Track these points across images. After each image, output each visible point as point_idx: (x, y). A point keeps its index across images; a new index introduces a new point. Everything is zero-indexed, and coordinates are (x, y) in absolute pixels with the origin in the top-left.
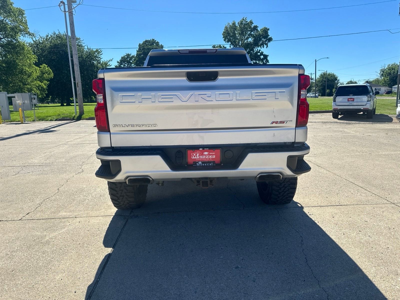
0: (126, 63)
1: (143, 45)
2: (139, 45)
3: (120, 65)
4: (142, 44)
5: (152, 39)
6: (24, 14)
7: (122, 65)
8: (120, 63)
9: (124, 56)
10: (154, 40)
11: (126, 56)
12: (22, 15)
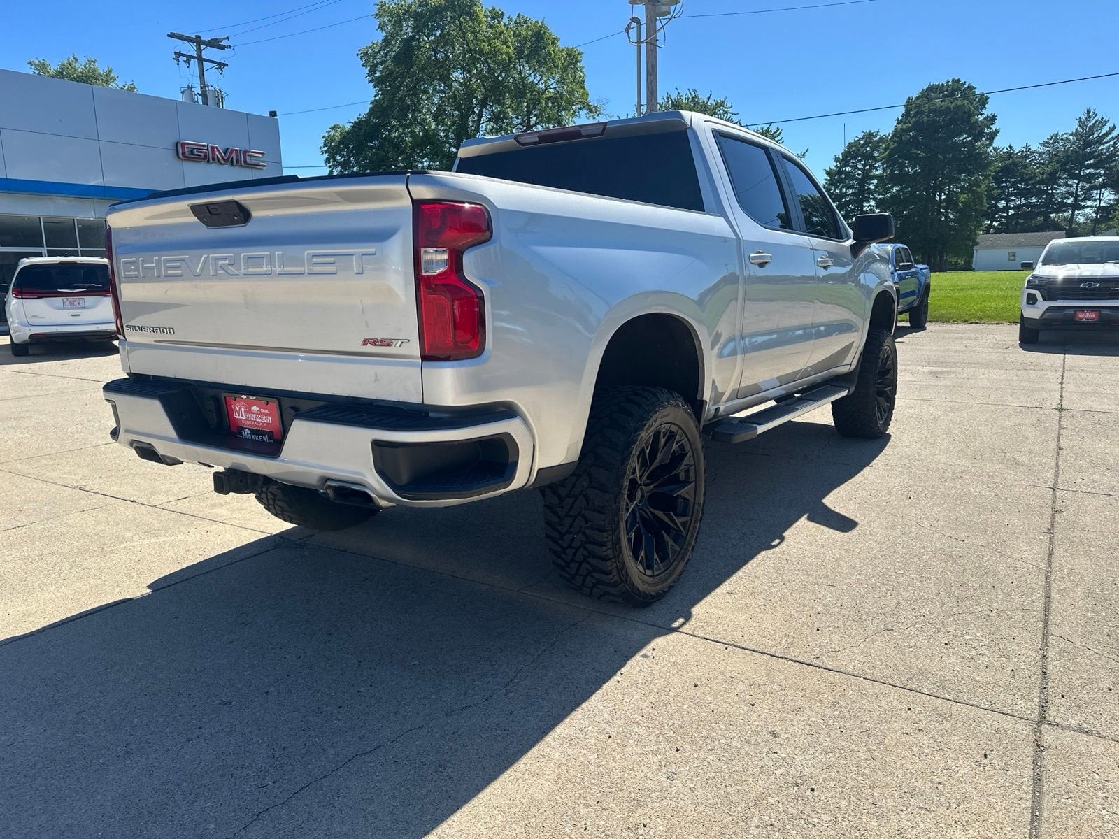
0: (860, 161)
1: (919, 101)
2: (908, 102)
3: (842, 167)
4: (917, 98)
5: (951, 81)
6: (578, 61)
7: (848, 166)
8: (842, 160)
9: (857, 139)
10: (959, 80)
11: (862, 139)
12: (575, 64)
